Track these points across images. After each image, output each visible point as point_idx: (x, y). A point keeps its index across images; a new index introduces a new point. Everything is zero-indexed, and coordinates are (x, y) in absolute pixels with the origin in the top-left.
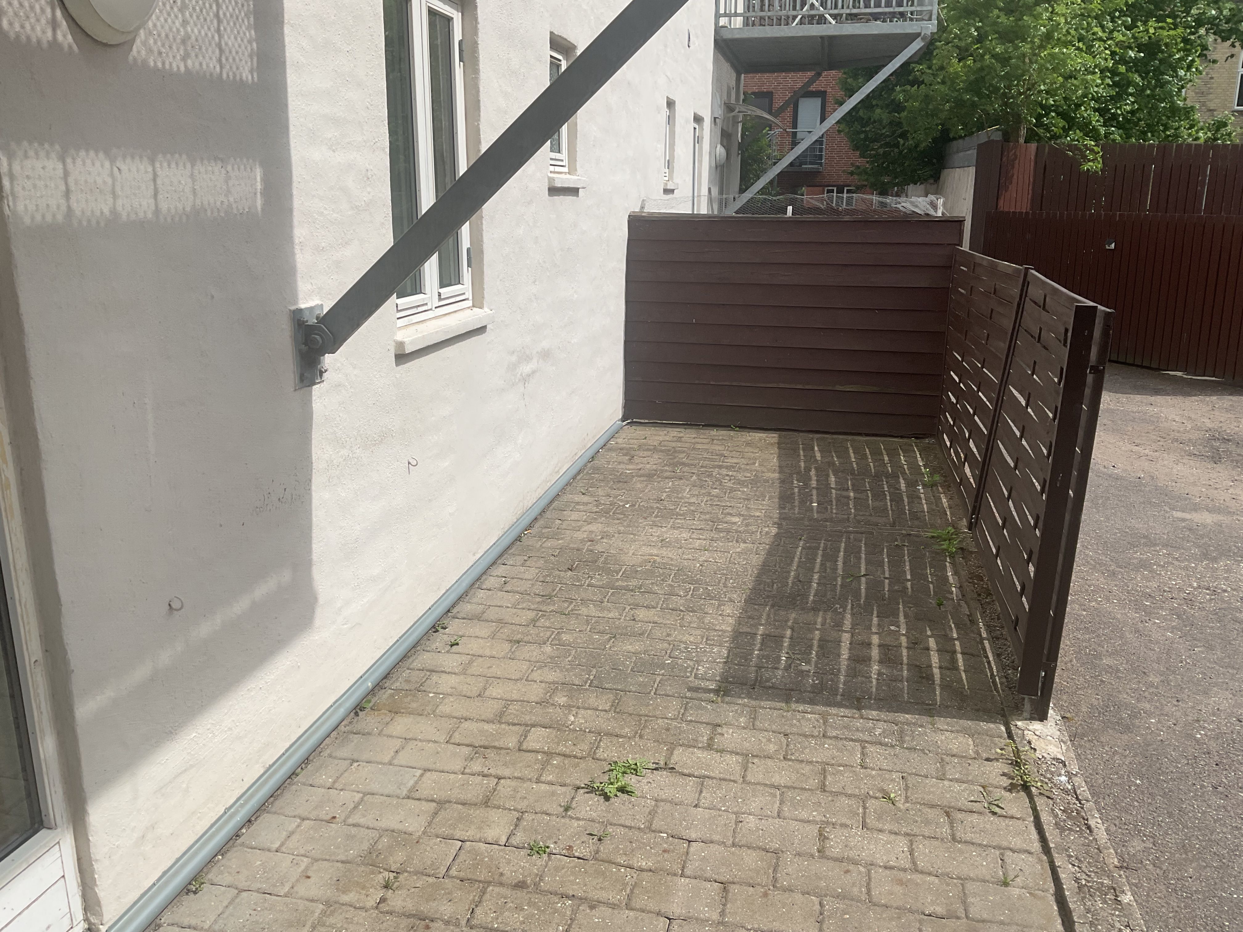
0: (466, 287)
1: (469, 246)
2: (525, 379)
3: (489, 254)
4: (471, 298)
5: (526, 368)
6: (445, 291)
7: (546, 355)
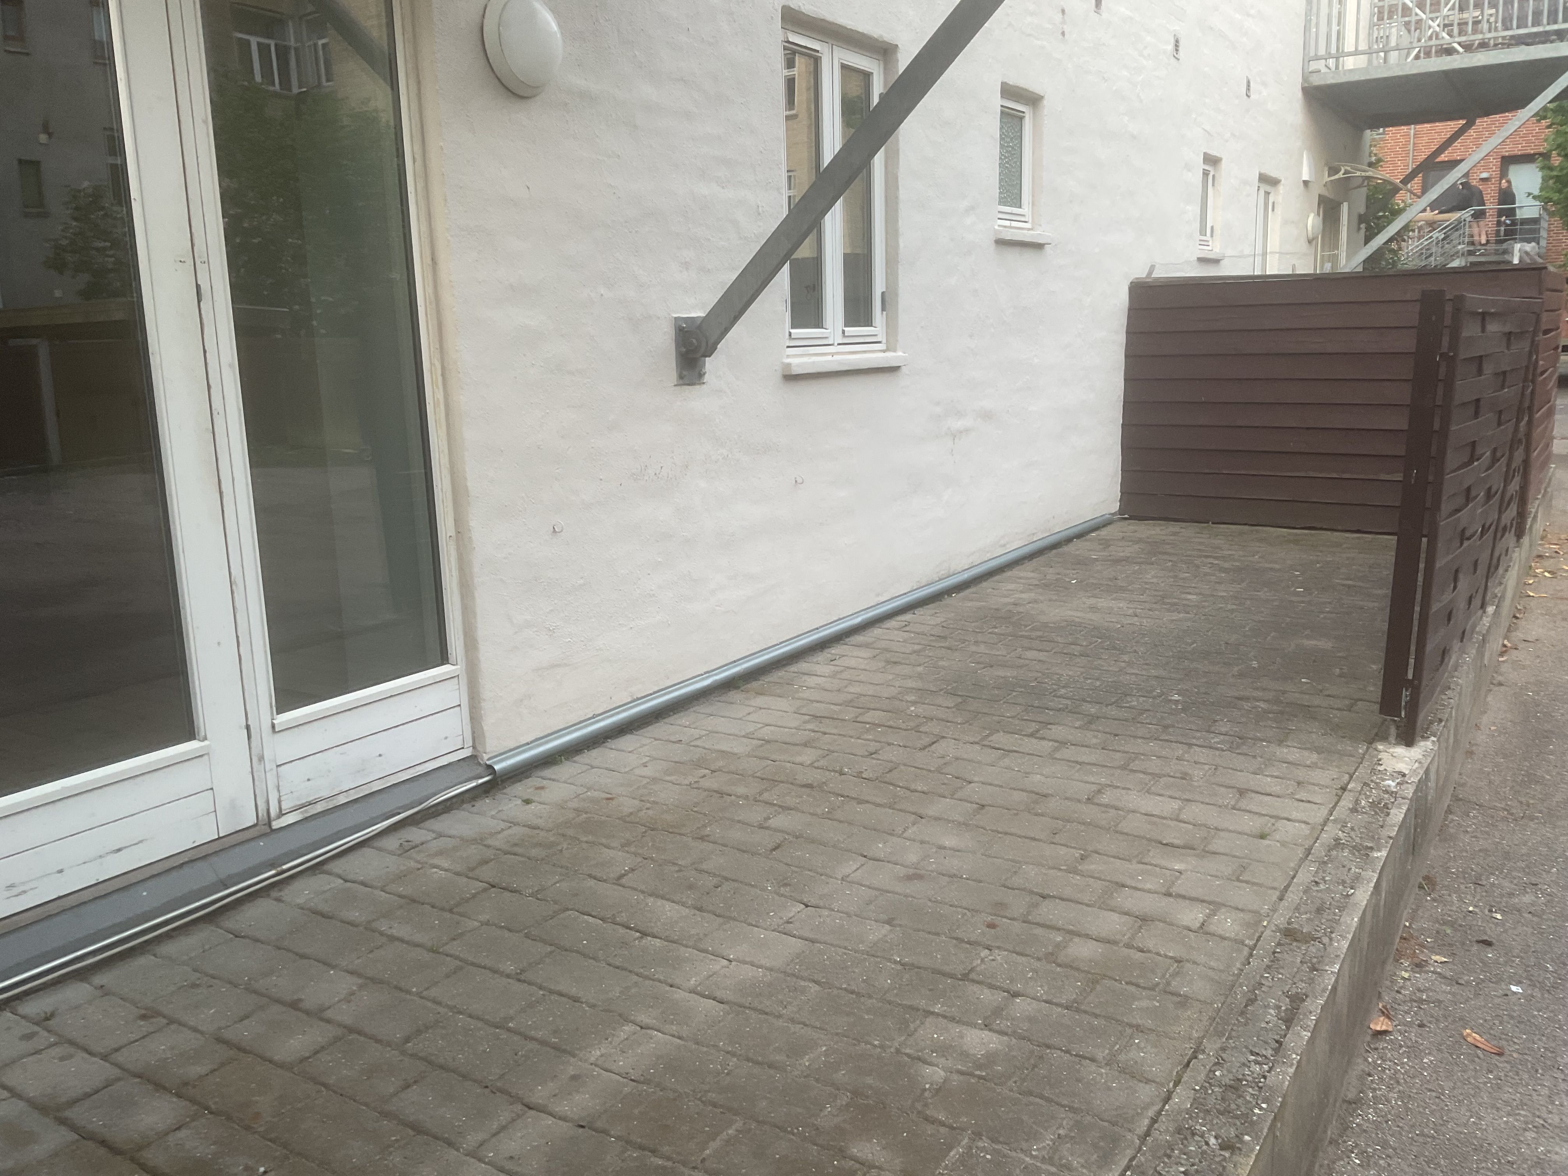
0: (879, 327)
1: (884, 290)
2: (955, 435)
3: (905, 299)
4: (884, 341)
5: (958, 424)
6: (850, 330)
7: (987, 416)
